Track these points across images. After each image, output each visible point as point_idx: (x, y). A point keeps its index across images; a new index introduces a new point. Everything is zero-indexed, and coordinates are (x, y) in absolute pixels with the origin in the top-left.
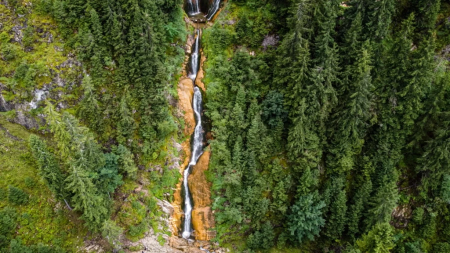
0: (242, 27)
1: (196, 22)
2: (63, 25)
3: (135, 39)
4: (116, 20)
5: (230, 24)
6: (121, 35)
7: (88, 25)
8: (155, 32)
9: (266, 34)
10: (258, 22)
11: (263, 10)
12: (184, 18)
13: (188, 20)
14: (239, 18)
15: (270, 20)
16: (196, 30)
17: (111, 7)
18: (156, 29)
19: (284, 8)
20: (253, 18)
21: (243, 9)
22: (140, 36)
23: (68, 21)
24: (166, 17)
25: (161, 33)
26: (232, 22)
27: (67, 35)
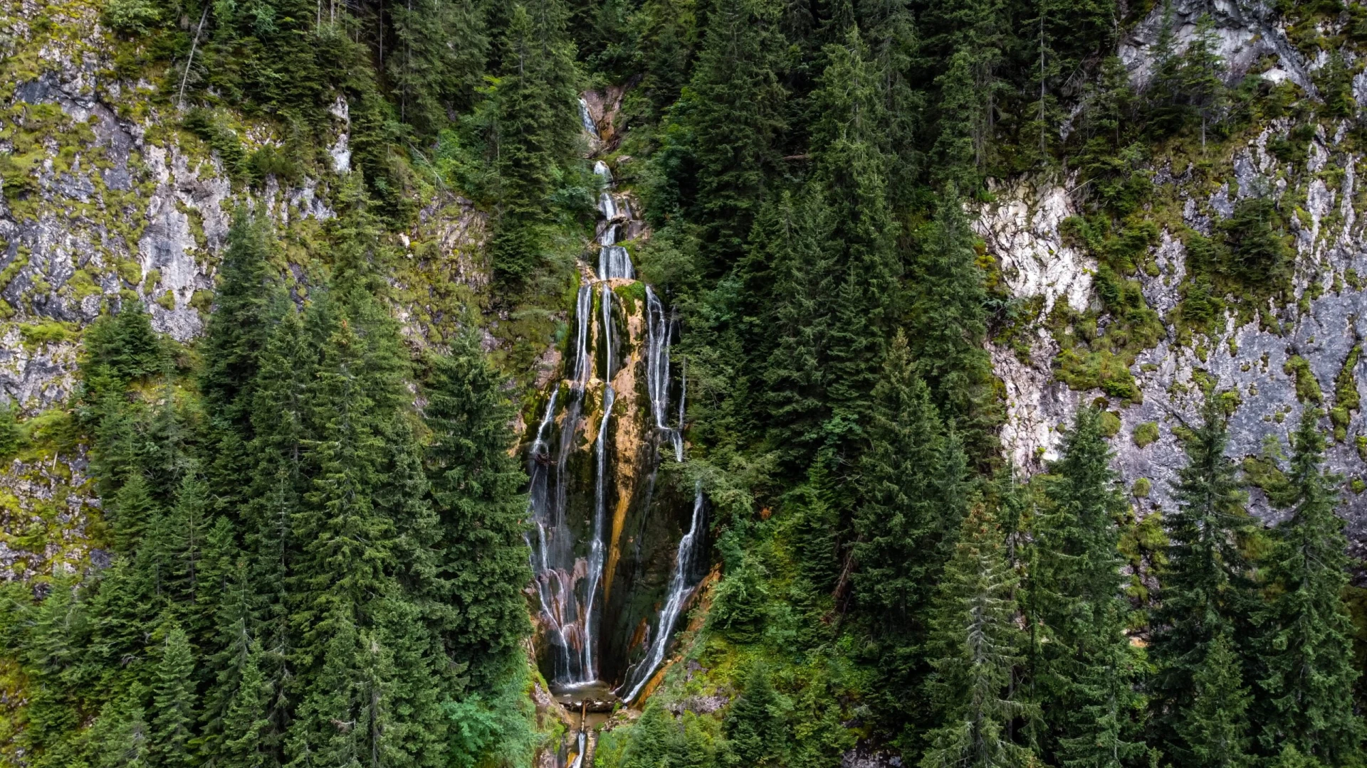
0: (752, 719)
1: (578, 710)
2: (47, 693)
3: (314, 748)
4: (252, 668)
5: (703, 711)
6: (263, 731)
7: (144, 689)
8: (400, 718)
9: (848, 749)
10: (810, 697)
11: (828, 655)
12: (532, 691)
13: (545, 698)
14: (738, 686)
15: (857, 692)
16: (572, 736)
17: (248, 624)
18: (405, 710)
19: (907, 645)
20: (794, 688)
21: (754, 657)
22: (334, 730)
23: (70, 675)
24: (459, 676)
25: (428, 727)
26: (712, 704)
27: (46, 734)
